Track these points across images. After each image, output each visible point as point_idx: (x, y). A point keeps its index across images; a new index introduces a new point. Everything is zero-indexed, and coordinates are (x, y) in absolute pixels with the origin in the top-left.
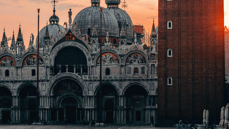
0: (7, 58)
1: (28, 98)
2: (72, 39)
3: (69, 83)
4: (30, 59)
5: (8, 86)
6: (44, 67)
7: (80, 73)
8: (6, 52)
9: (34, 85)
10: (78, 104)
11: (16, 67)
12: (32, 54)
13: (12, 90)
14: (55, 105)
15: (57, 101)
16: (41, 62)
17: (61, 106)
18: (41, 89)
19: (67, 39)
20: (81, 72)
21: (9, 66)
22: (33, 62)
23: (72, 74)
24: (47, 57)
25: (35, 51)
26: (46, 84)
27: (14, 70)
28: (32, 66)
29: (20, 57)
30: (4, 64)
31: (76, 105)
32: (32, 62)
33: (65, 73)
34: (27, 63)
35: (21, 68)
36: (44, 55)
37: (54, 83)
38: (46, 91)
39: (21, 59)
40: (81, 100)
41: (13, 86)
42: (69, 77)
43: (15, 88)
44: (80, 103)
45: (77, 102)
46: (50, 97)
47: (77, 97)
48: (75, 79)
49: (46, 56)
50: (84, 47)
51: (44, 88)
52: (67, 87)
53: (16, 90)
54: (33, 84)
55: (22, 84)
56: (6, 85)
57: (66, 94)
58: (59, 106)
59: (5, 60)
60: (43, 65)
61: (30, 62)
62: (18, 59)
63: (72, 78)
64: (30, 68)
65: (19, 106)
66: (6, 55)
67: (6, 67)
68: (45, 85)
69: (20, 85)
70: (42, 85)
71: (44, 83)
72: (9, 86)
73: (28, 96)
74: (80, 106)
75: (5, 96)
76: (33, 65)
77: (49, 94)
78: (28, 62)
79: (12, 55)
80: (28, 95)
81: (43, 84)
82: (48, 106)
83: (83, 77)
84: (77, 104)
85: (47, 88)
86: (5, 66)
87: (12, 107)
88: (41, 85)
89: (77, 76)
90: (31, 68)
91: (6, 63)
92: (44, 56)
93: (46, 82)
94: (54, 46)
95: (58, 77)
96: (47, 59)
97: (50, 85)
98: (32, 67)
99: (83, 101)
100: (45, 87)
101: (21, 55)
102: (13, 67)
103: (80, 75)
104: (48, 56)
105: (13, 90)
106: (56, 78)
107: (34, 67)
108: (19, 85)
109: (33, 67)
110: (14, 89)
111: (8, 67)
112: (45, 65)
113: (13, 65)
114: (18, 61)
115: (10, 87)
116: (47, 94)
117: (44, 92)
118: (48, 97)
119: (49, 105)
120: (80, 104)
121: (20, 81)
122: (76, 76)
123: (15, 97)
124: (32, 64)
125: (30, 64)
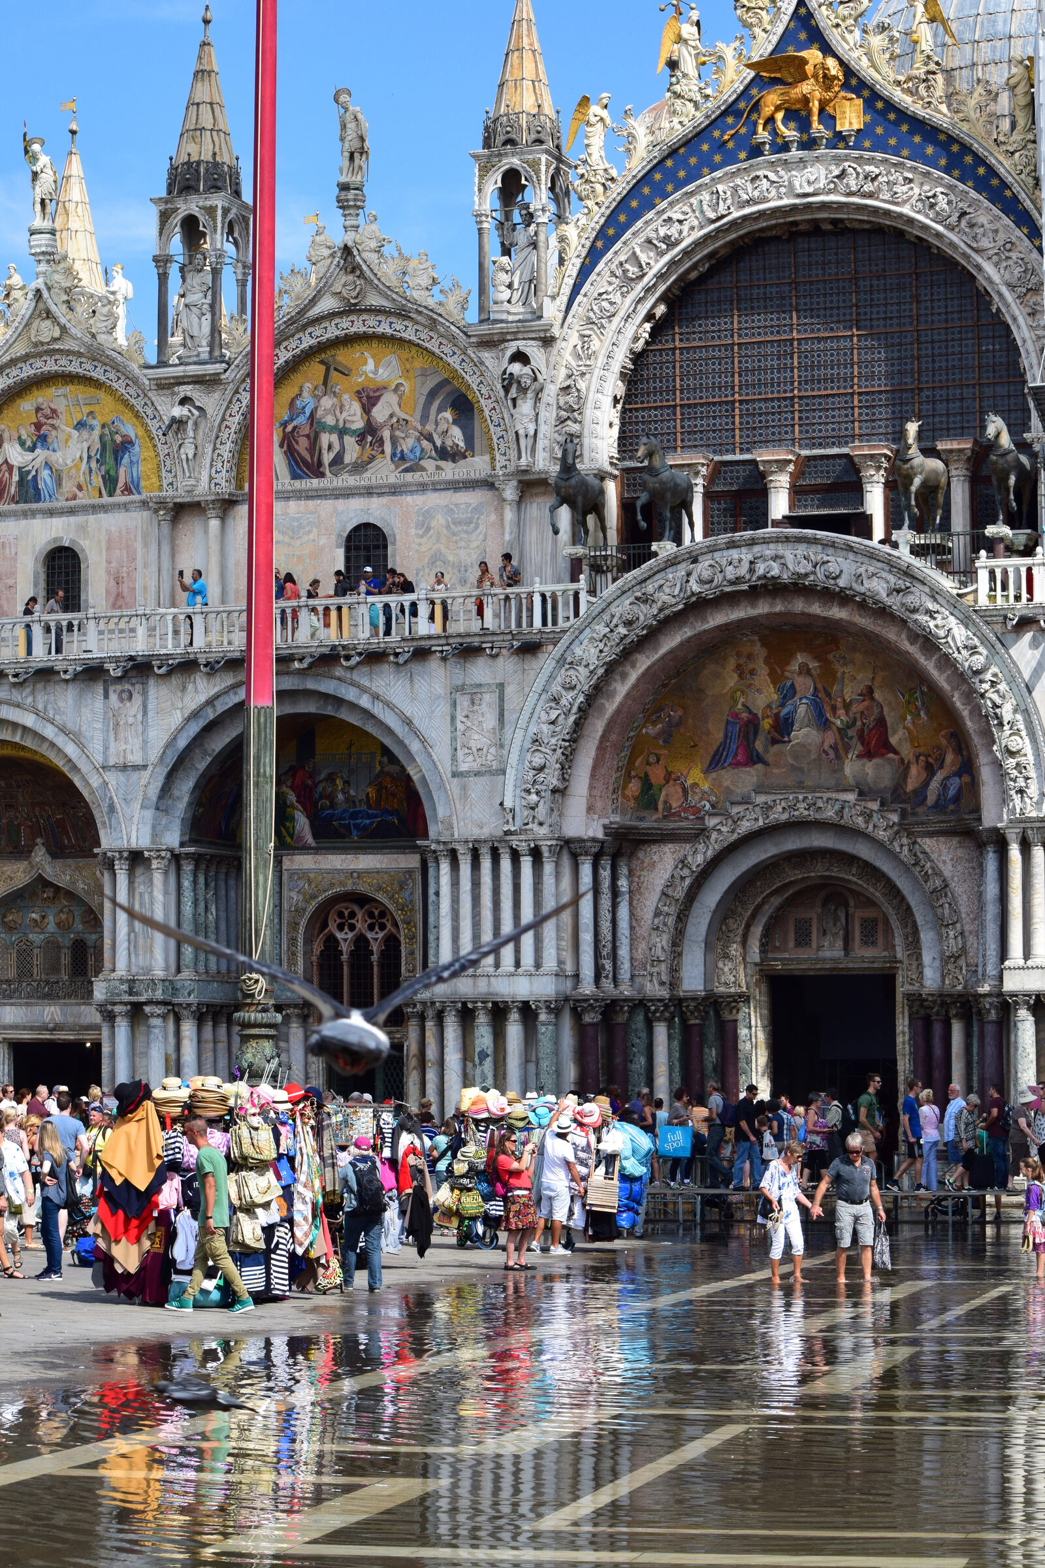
0: (60, 405)
1: (303, 874)
2: (828, 119)
3: (805, 671)
4: (327, 402)
5: (49, 732)
6: (488, 484)
7: (935, 539)
8: (46, 331)
9: (354, 706)
10: (927, 937)
11: (161, 504)
12: (348, 340)
13: (95, 781)
14: (624, 952)
15: (650, 901)
16: (457, 436)
17: (710, 973)
18: (441, 753)
19: (771, 120)
20: (960, 519)
21: (83, 499)
22: (361, 437)
23: (833, 545)
24: (520, 357)
25: (374, 300)
26: (509, 690)
27: (139, 546)
28: (350, 480)
29: (208, 382)
30: (23, 474)
31: (900, 953)
32: (342, 432)
33: (752, 542)
34: (291, 453)
35: (223, 519)
36: (489, 343)
37: (612, 669)
38: (511, 774)
39: (211, 402)
40: (960, 889)
41: (114, 725)
42: (798, 588)
43: (136, 758)
44: (941, 924)
45: (907, 913)
46: (557, 852)
47: (901, 846)
48: (883, 612)
49: (512, 348)
50: (986, 214)
51: (478, 740)
52: (783, 727)
53: (145, 775)
54: (350, 694)
55: (210, 702)
56: (29, 720)
57: (767, 808)
58: (674, 970)
59: (38, 426)
60: (477, 466)
61: (325, 439)
62: (178, 411)
63: (843, 597)
64: (327, 505)
65: (186, 974)
66: (50, 366)
67: (51, 513)
68: (489, 698)
69: (195, 715)
70: (463, 702)
71: (480, 671)
72: (63, 730)
73: (305, 849)
74: (949, 960)
75: (40, 855)
76: (359, 467)
77: (542, 811)
78: (302, 445)
79: (116, 367)
80: (310, 839)
81: (474, 692)
82: (538, 965)
83: (983, 576)
84: (914, 944)
85: (518, 740)
86: (37, 498)
87: (100, 992)
88: (443, 708)
89: (907, 573)
90: (341, 504)
91: (47, 465)
92: (487, 356)
93: (506, 666)
94: (611, 219)
95: (663, 597)
96: (523, 390)
97: (556, 700)
98: (347, 493)
99: (980, 895)
100: (490, 721)
101: (212, 360)
102: (125, 507)
103: (938, 554)
104: (532, 349)
105: (112, 778)
106: (623, 608)
107: (369, 492)
108: (177, 718)
109: (356, 504)
110: (124, 768)
111: (72, 512)
112: (500, 460)
113: (127, 490)
114: (178, 424)
115: (76, 738)
116: (522, 814)
117: (477, 787)
118: (536, 853)
119: (550, 962)
120: (941, 938)
121: (187, 666)
122: (892, 565)
123: (136, 858)
124: (348, 459)
125: (327, 458)
